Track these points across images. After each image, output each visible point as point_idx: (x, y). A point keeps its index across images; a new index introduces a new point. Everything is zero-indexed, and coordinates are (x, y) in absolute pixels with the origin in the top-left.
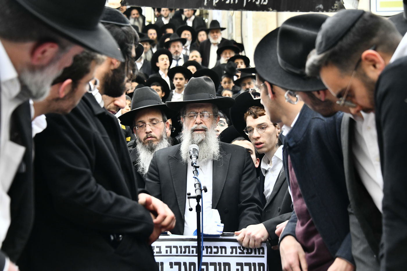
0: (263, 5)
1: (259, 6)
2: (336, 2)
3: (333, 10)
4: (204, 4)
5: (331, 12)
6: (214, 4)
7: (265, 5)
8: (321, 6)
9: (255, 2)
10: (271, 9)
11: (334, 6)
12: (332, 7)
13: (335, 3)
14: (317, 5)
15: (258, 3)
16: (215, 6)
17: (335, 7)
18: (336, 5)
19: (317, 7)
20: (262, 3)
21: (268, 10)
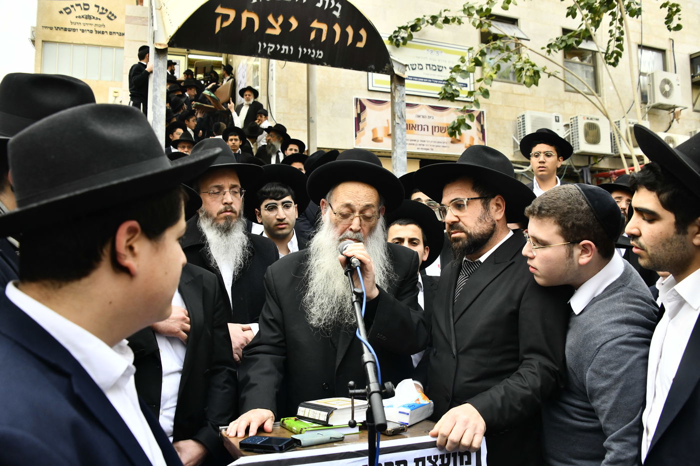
0: (318, 59)
1: (314, 59)
2: (387, 64)
3: (383, 71)
4: (258, 52)
5: (382, 73)
6: (268, 52)
7: (320, 59)
8: (373, 67)
9: (310, 55)
10: (326, 64)
11: (384, 68)
12: (383, 69)
13: (385, 65)
14: (370, 65)
15: (313, 56)
16: (270, 54)
17: (386, 69)
18: (386, 67)
19: (370, 67)
20: (317, 57)
21: (323, 65)
